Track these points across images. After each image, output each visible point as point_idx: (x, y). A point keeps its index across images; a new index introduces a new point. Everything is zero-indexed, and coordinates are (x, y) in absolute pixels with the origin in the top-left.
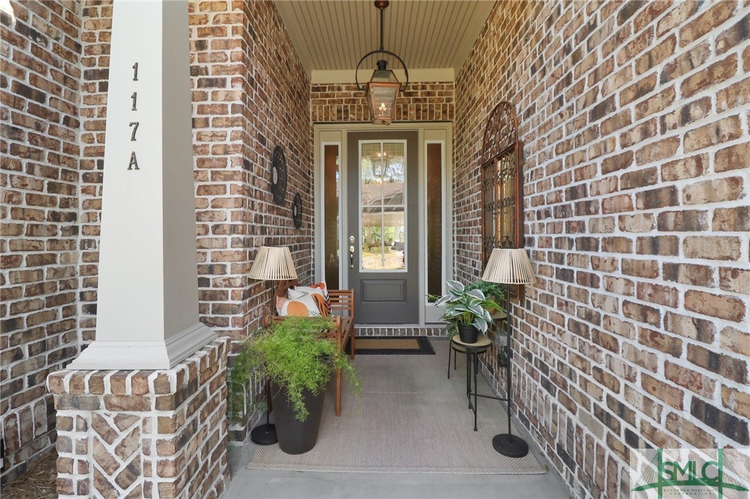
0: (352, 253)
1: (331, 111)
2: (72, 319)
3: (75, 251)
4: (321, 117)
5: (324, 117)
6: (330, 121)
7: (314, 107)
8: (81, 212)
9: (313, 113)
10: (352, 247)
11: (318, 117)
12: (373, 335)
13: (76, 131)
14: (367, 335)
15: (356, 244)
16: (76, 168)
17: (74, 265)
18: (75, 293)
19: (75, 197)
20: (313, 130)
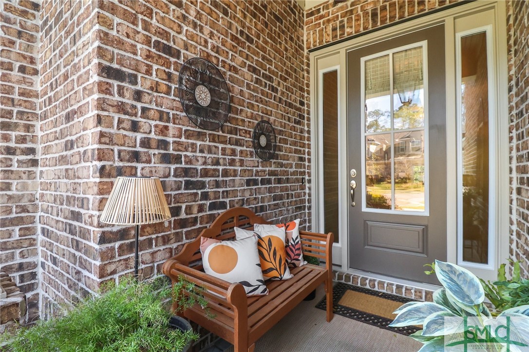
0: (352, 188)
1: (326, 32)
2: (32, 238)
3: (34, 180)
4: (315, 42)
5: (318, 41)
6: (325, 44)
7: (309, 34)
8: (39, 147)
9: (307, 41)
10: (353, 182)
11: (312, 43)
12: (376, 289)
13: (34, 78)
14: (368, 287)
15: (358, 179)
16: (35, 110)
17: (34, 192)
18: (34, 217)
19: (34, 134)
20: (308, 59)
